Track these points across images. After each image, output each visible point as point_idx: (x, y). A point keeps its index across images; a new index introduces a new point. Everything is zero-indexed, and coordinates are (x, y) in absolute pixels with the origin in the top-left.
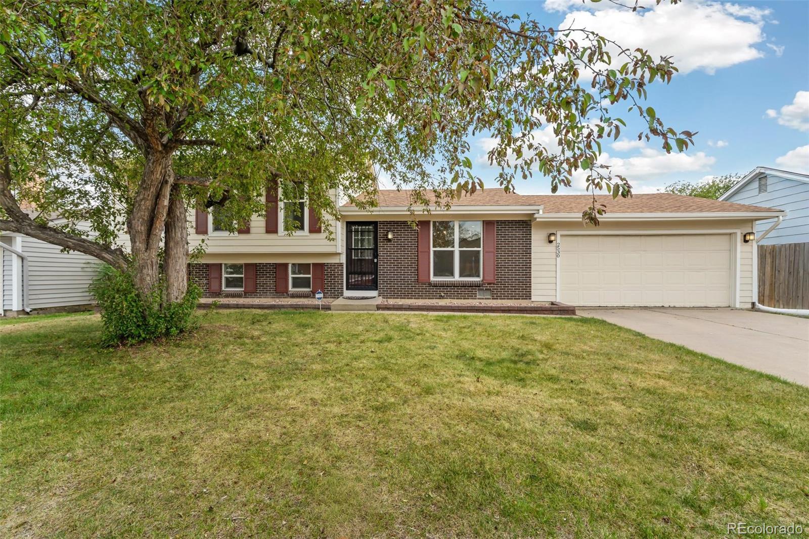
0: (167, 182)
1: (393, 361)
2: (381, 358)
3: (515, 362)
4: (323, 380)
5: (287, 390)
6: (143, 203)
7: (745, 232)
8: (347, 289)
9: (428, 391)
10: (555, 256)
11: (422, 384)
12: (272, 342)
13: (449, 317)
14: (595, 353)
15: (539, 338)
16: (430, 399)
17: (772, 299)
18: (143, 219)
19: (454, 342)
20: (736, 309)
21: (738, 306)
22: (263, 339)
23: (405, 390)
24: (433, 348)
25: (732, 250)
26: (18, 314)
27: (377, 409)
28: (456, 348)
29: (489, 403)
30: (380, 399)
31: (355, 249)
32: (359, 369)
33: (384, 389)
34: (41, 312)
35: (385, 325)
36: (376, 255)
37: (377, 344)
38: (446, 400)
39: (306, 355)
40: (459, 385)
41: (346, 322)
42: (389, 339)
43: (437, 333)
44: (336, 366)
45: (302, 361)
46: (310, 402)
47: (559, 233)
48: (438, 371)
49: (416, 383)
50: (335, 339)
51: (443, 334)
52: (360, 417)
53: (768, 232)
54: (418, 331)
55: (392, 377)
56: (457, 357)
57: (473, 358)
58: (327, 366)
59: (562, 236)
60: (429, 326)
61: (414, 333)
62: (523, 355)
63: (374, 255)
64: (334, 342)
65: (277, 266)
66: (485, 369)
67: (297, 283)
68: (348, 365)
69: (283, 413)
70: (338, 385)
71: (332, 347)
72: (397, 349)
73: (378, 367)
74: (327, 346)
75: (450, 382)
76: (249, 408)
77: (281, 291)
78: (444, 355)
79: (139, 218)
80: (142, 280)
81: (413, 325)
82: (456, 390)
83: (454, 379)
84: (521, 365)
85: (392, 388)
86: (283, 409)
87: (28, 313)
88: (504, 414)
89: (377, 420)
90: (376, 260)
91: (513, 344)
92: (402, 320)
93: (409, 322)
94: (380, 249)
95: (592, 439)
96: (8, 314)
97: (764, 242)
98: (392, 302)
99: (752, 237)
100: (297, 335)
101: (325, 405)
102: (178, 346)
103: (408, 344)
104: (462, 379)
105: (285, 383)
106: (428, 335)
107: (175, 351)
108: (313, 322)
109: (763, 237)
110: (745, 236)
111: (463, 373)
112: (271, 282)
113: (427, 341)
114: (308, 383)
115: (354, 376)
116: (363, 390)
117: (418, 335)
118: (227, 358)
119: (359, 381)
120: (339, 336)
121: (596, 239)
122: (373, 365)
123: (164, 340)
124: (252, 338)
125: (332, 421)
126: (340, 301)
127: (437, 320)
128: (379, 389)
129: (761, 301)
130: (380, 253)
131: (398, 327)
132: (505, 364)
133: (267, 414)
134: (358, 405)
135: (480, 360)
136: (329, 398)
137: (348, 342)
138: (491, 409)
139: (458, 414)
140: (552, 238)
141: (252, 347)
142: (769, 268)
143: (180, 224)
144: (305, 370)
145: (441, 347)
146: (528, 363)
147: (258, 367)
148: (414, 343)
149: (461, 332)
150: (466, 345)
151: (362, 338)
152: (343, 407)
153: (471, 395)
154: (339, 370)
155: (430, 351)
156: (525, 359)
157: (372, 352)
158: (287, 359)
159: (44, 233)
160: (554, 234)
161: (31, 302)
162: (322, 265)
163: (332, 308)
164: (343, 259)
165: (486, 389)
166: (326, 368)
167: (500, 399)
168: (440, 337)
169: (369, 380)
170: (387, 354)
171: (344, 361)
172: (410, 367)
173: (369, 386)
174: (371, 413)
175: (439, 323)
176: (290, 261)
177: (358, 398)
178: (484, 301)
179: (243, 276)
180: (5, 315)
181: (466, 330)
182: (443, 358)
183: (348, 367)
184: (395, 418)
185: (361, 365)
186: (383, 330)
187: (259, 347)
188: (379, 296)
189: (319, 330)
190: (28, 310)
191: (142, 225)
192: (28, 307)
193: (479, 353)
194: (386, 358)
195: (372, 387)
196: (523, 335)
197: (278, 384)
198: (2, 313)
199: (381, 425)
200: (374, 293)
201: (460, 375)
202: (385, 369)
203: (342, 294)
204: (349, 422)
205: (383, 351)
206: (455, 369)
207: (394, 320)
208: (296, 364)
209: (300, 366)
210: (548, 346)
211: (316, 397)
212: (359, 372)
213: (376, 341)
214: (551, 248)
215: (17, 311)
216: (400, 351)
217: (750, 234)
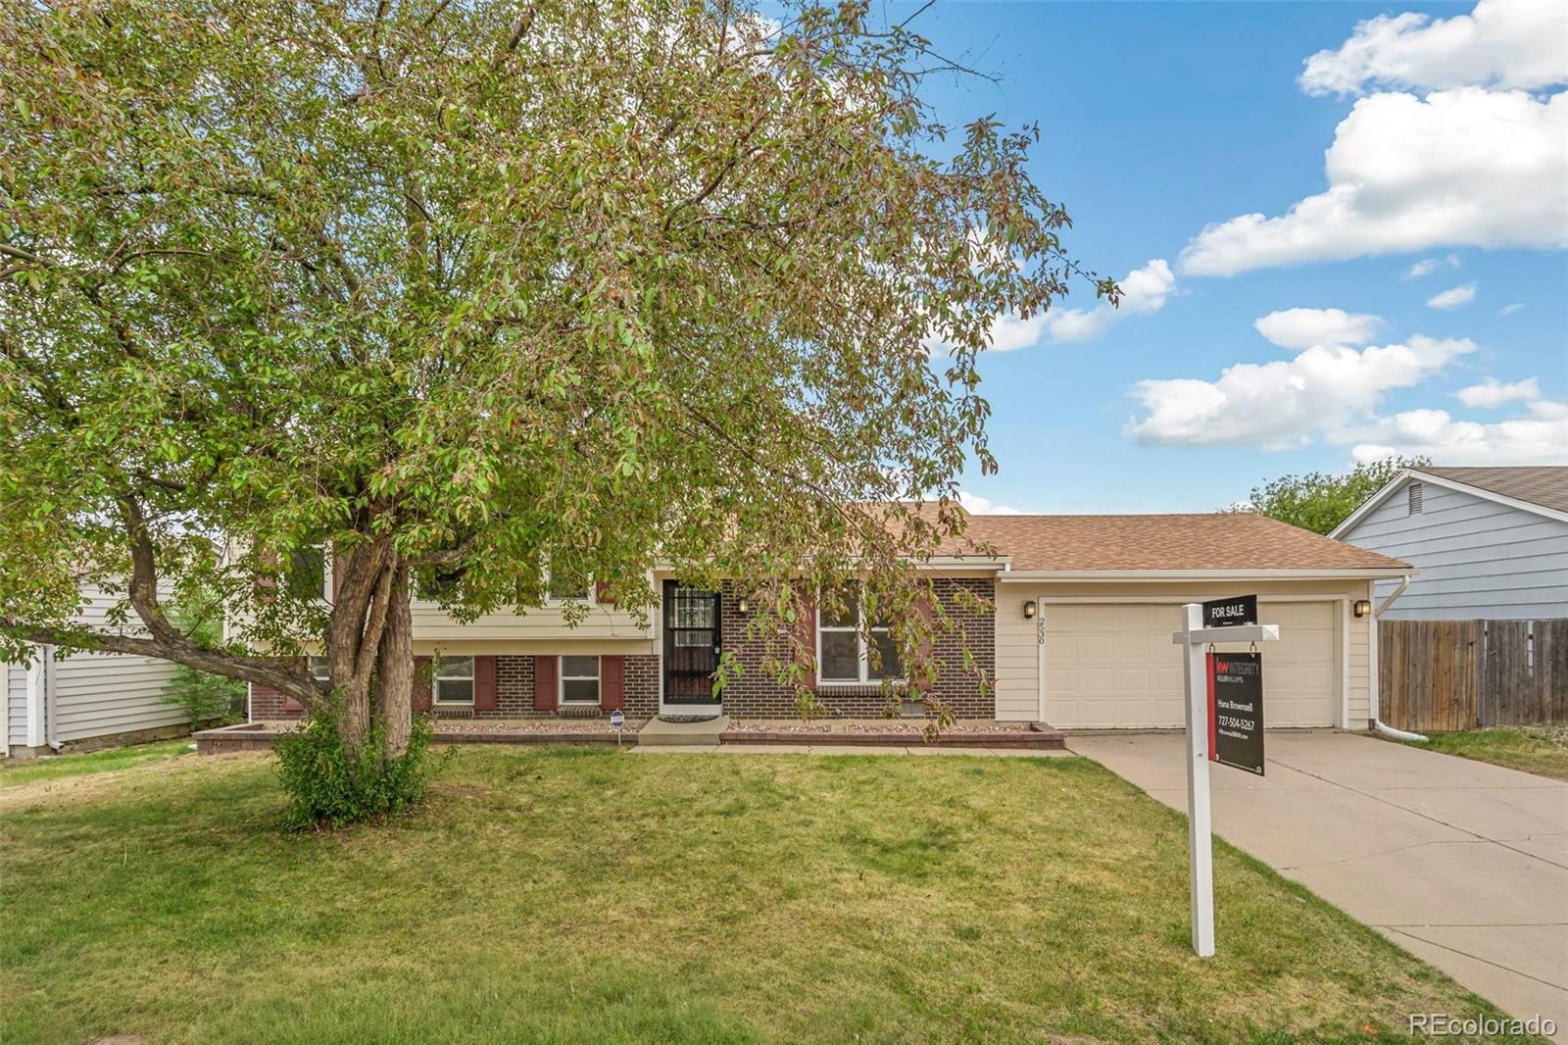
0: (388, 569)
1: (746, 849)
2: (729, 843)
3: (925, 846)
4: (648, 880)
5: (600, 896)
6: (351, 603)
7: (1356, 600)
8: (666, 702)
9: (791, 894)
10: (1035, 642)
11: (785, 885)
12: (554, 816)
13: (844, 760)
14: (1046, 830)
15: (974, 802)
16: (793, 905)
17: (1404, 713)
18: (350, 627)
19: (842, 812)
20: (1343, 732)
21: (1346, 726)
22: (538, 810)
23: (760, 894)
24: (807, 824)
25: (1336, 631)
26: (38, 754)
27: (723, 920)
28: (844, 822)
29: (865, 910)
30: (728, 907)
31: (679, 629)
32: (697, 862)
33: (733, 893)
34: (77, 747)
35: (735, 779)
36: (717, 641)
37: (722, 818)
38: (812, 906)
39: (615, 840)
40: (834, 885)
41: (670, 773)
42: (741, 809)
43: (818, 794)
44: (662, 858)
45: (609, 850)
46: (635, 913)
47: (1043, 601)
48: (810, 864)
49: (775, 883)
50: (654, 809)
51: (828, 796)
52: (703, 930)
53: (1391, 599)
54: (789, 792)
55: (744, 875)
56: (842, 840)
57: (865, 841)
58: (650, 858)
59: (1046, 604)
60: (808, 779)
61: (780, 795)
62: (941, 834)
63: (714, 640)
64: (655, 814)
65: (535, 660)
66: (878, 858)
67: (574, 691)
68: (679, 856)
69: (605, 927)
70: (670, 888)
71: (651, 824)
72: (753, 827)
73: (725, 860)
74: (644, 822)
75: (823, 881)
76: (558, 922)
77: (544, 707)
78: (823, 837)
79: (345, 626)
80: (347, 722)
81: (781, 780)
82: (828, 892)
83: (829, 876)
84: (932, 852)
85: (744, 891)
86: (603, 923)
87: (54, 751)
88: (879, 922)
89: (724, 934)
90: (717, 650)
91: (932, 815)
92: (763, 767)
93: (775, 773)
94: (726, 632)
95: (971, 950)
96: (17, 752)
97: (1388, 616)
98: (747, 727)
99: (1365, 609)
100: (591, 801)
101: (658, 916)
102: (408, 826)
103: (773, 819)
104: (839, 876)
105: (596, 886)
106: (803, 798)
107: (407, 837)
108: (612, 775)
109: (1385, 608)
110: (1356, 606)
111: (845, 866)
112: (524, 690)
113: (799, 811)
114: (627, 886)
115: (690, 874)
116: (704, 894)
117: (788, 798)
118: (493, 846)
119: (697, 881)
120: (661, 803)
121: (1108, 610)
122: (716, 856)
123: (384, 817)
124: (519, 809)
125: (671, 936)
126: (653, 728)
127: (822, 767)
128: (727, 893)
129: (1385, 717)
130: (726, 637)
131: (755, 784)
132: (909, 851)
133: (585, 929)
134: (699, 916)
135: (876, 843)
136: (660, 907)
137: (676, 814)
138: (865, 916)
139: (823, 924)
140: (1031, 611)
141: (524, 826)
142: (1398, 660)
143: (403, 629)
144: (619, 865)
145: (820, 822)
146: (942, 848)
147: (546, 862)
148: (780, 814)
149: (858, 791)
150: (860, 816)
151: (697, 806)
152: (680, 918)
153: (845, 898)
154: (668, 866)
155: (802, 830)
156: (942, 841)
157: (715, 833)
158: (586, 847)
159: (204, 659)
160: (1032, 603)
161: (61, 729)
162: (619, 659)
163: (640, 740)
164: (659, 649)
165: (868, 889)
166: (649, 862)
167: (881, 903)
168: (822, 803)
169: (712, 880)
170: (738, 836)
171: (673, 850)
172: (770, 859)
173: (713, 890)
174: (716, 925)
175: (824, 773)
176: (561, 652)
177: (698, 907)
178: (913, 721)
179: (472, 678)
180: (11, 756)
181: (868, 788)
182: (821, 842)
183: (680, 860)
184: (745, 931)
185: (700, 856)
186: (730, 790)
187: (535, 827)
188: (724, 714)
189: (625, 792)
190: (56, 744)
191: (347, 637)
192: (54, 739)
193: (878, 833)
194: (735, 843)
195: (718, 890)
196: (952, 799)
197: (586, 888)
198: (7, 751)
199: (729, 939)
200: (714, 710)
201: (838, 870)
202: (734, 862)
203: (656, 710)
204: (690, 937)
205: (731, 830)
206: (835, 860)
207: (748, 770)
208: (603, 855)
209: (609, 858)
210: (983, 818)
211: (644, 906)
212: (698, 868)
213: (721, 813)
214: (1031, 627)
215: (36, 748)
216: (757, 830)
217: (1363, 602)
